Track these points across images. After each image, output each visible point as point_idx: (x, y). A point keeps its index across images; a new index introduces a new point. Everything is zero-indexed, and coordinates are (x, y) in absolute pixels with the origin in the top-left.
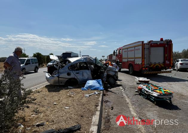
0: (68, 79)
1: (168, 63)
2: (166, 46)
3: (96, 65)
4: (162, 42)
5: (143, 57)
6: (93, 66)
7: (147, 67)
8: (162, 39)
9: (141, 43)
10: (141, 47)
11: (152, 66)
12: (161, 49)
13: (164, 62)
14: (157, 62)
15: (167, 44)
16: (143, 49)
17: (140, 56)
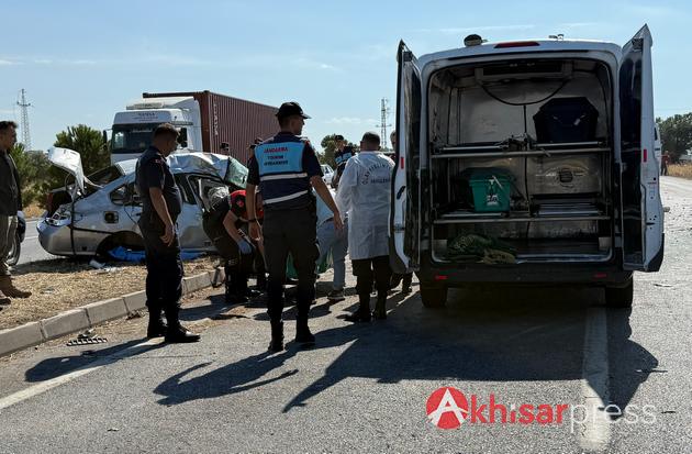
0: (107, 235)
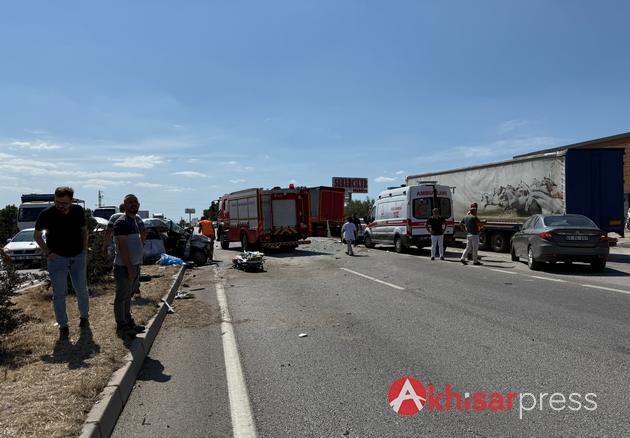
1: (305, 226)
2: (300, 197)
3: (171, 233)
4: (292, 191)
5: (260, 218)
6: (166, 234)
7: (267, 235)
8: (292, 187)
9: (255, 192)
10: (255, 199)
11: (276, 233)
12: (291, 204)
13: (298, 227)
14: (285, 225)
15: (302, 195)
16: (260, 203)
17: (256, 216)
